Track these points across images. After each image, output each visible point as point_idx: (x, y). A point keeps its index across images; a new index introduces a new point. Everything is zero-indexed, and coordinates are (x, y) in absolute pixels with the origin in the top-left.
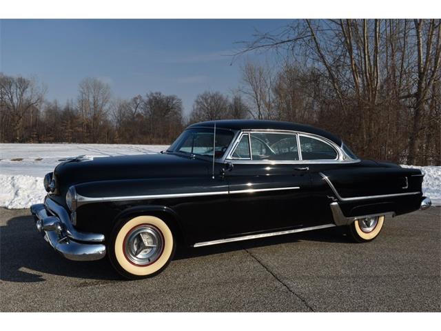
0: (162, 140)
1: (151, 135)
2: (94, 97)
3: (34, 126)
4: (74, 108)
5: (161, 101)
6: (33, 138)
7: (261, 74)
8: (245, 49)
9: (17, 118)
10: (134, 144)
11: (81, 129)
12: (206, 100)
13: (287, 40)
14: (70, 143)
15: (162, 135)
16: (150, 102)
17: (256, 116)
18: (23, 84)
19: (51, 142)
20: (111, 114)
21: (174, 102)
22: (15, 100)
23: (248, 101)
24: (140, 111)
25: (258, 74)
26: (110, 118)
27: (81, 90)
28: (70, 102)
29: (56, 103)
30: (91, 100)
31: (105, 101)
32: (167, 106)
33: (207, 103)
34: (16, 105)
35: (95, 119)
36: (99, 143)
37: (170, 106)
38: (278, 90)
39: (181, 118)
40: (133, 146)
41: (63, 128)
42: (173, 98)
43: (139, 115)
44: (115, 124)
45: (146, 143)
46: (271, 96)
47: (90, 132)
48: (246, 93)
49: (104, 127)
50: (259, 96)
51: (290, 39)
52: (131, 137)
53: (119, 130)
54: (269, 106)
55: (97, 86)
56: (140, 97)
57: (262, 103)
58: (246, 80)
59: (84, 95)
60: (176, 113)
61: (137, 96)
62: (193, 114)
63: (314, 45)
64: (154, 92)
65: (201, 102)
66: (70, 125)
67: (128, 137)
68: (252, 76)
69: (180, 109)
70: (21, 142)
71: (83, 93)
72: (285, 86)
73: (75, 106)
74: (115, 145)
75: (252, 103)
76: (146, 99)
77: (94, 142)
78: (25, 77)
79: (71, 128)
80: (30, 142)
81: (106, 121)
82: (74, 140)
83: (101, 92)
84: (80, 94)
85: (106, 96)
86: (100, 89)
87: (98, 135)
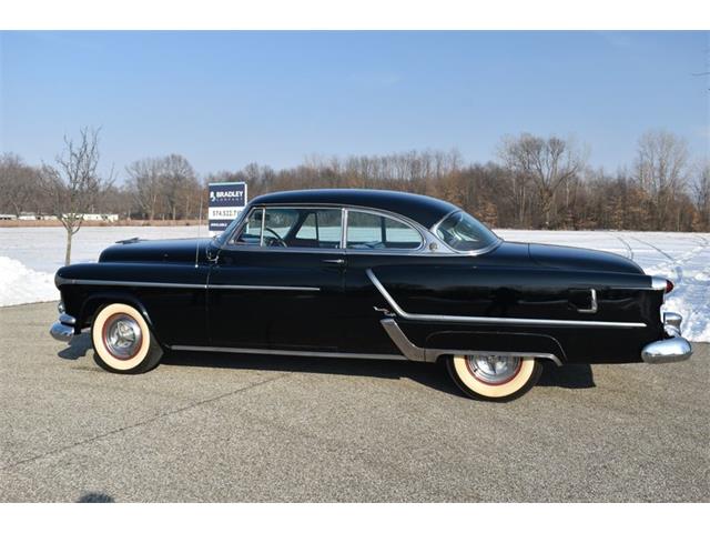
2: (660, 159)
3: (571, 205)
4: (627, 179)
6: (566, 223)
9: (546, 195)
11: (637, 210)
14: (620, 230)
18: (556, 146)
19: (592, 228)
22: (545, 172)
26: (688, 191)
27: (642, 149)
28: (623, 170)
29: (601, 170)
30: (656, 163)
31: (679, 163)
34: (545, 178)
35: (662, 193)
36: (666, 230)
41: (610, 208)
44: (696, 200)
47: (653, 214)
55: (667, 142)
59: (645, 157)
66: (620, 204)
70: (550, 228)
71: (642, 155)
73: (631, 173)
74: (693, 235)
77: (659, 229)
78: (559, 136)
79: (623, 208)
80: (563, 229)
81: (682, 196)
82: (626, 227)
83: (672, 150)
84: (638, 155)
85: (679, 156)
86: (670, 146)
87: (666, 219)
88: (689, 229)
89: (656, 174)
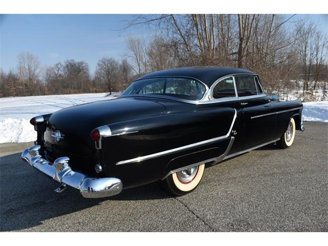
0: (77, 91)
1: (70, 88)
2: (28, 65)
4: (15, 73)
5: (75, 65)
7: (138, 43)
8: (128, 26)
10: (59, 94)
11: (21, 87)
12: (104, 63)
13: (155, 18)
15: (77, 87)
16: (67, 66)
17: (138, 71)
20: (41, 76)
21: (83, 66)
23: (132, 62)
24: (60, 72)
25: (137, 43)
26: (41, 78)
27: (19, 60)
28: (12, 69)
29: (2, 71)
30: (27, 67)
31: (36, 67)
32: (79, 68)
33: (105, 65)
35: (30, 79)
36: (35, 95)
37: (81, 68)
38: (150, 54)
39: (89, 76)
40: (58, 96)
41: (8, 87)
42: (82, 63)
43: (60, 75)
44: (44, 82)
45: (67, 94)
46: (146, 58)
47: (28, 88)
48: (130, 57)
49: (37, 85)
50: (138, 59)
51: (157, 18)
52: (56, 90)
53: (48, 87)
54: (145, 64)
55: (30, 58)
56: (60, 63)
57: (141, 62)
58: (129, 48)
60: (85, 73)
61: (57, 63)
62: (96, 73)
63: (173, 22)
64: (69, 59)
65: (101, 65)
66: (13, 85)
67: (54, 90)
68: (134, 46)
69: (87, 70)
71: (20, 63)
72: (155, 51)
73: (16, 72)
74: (46, 96)
75: (134, 63)
76: (64, 64)
77: (31, 95)
79: (14, 87)
81: (38, 81)
82: (17, 95)
83: (33, 61)
84: (18, 64)
85: (36, 63)
86: (32, 59)
87: (34, 91)
88: (44, 94)
89: (28, 71)
